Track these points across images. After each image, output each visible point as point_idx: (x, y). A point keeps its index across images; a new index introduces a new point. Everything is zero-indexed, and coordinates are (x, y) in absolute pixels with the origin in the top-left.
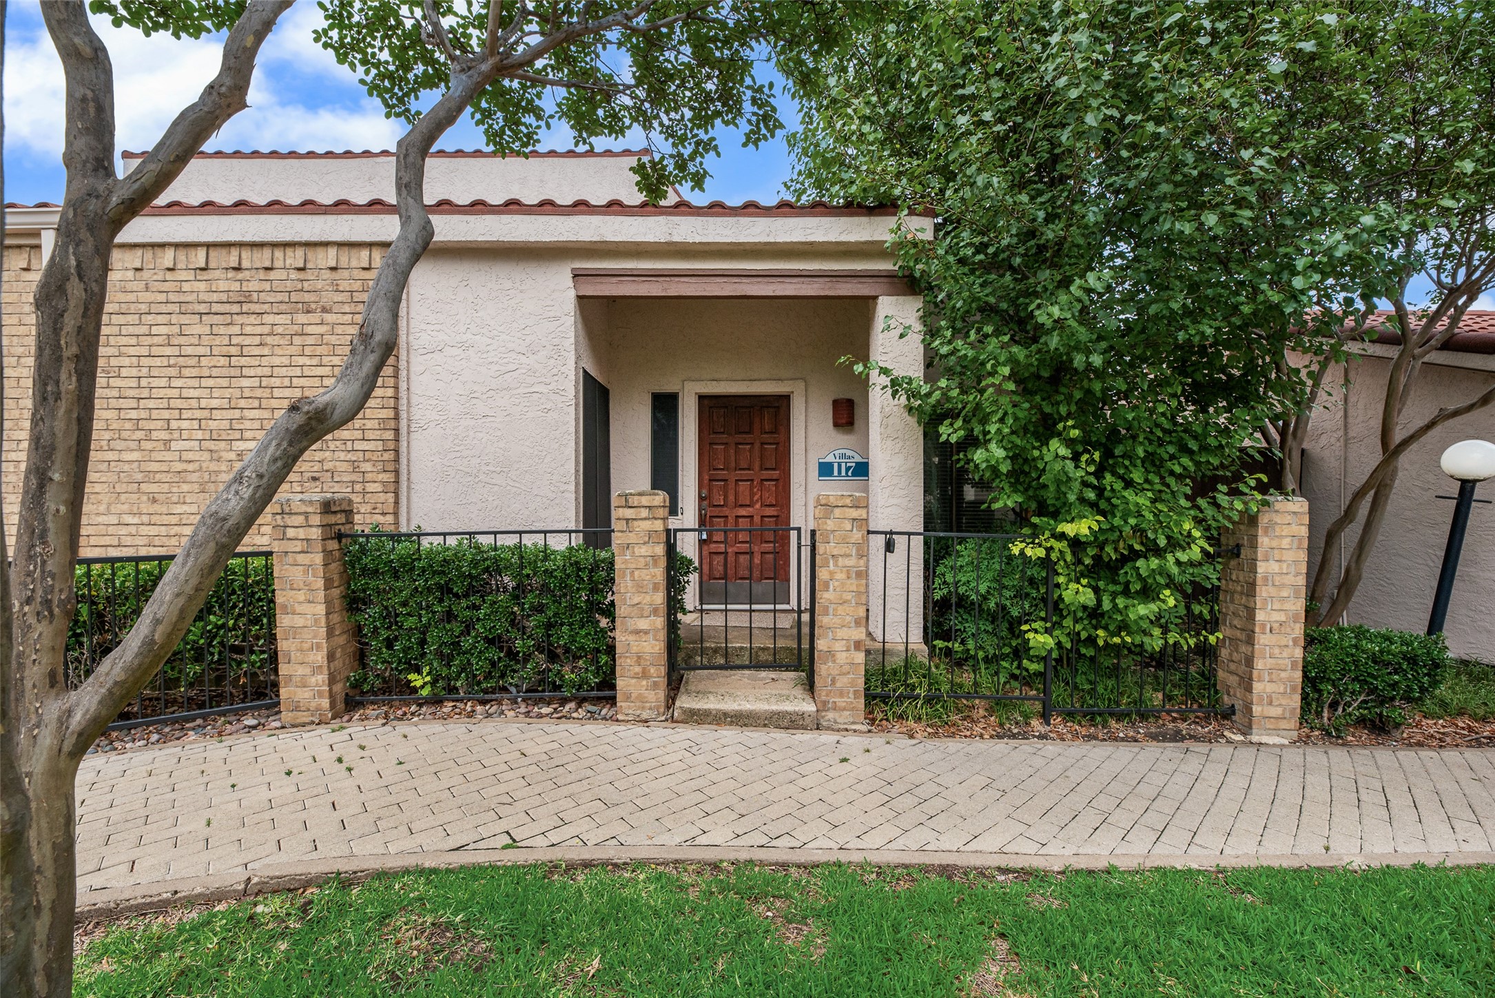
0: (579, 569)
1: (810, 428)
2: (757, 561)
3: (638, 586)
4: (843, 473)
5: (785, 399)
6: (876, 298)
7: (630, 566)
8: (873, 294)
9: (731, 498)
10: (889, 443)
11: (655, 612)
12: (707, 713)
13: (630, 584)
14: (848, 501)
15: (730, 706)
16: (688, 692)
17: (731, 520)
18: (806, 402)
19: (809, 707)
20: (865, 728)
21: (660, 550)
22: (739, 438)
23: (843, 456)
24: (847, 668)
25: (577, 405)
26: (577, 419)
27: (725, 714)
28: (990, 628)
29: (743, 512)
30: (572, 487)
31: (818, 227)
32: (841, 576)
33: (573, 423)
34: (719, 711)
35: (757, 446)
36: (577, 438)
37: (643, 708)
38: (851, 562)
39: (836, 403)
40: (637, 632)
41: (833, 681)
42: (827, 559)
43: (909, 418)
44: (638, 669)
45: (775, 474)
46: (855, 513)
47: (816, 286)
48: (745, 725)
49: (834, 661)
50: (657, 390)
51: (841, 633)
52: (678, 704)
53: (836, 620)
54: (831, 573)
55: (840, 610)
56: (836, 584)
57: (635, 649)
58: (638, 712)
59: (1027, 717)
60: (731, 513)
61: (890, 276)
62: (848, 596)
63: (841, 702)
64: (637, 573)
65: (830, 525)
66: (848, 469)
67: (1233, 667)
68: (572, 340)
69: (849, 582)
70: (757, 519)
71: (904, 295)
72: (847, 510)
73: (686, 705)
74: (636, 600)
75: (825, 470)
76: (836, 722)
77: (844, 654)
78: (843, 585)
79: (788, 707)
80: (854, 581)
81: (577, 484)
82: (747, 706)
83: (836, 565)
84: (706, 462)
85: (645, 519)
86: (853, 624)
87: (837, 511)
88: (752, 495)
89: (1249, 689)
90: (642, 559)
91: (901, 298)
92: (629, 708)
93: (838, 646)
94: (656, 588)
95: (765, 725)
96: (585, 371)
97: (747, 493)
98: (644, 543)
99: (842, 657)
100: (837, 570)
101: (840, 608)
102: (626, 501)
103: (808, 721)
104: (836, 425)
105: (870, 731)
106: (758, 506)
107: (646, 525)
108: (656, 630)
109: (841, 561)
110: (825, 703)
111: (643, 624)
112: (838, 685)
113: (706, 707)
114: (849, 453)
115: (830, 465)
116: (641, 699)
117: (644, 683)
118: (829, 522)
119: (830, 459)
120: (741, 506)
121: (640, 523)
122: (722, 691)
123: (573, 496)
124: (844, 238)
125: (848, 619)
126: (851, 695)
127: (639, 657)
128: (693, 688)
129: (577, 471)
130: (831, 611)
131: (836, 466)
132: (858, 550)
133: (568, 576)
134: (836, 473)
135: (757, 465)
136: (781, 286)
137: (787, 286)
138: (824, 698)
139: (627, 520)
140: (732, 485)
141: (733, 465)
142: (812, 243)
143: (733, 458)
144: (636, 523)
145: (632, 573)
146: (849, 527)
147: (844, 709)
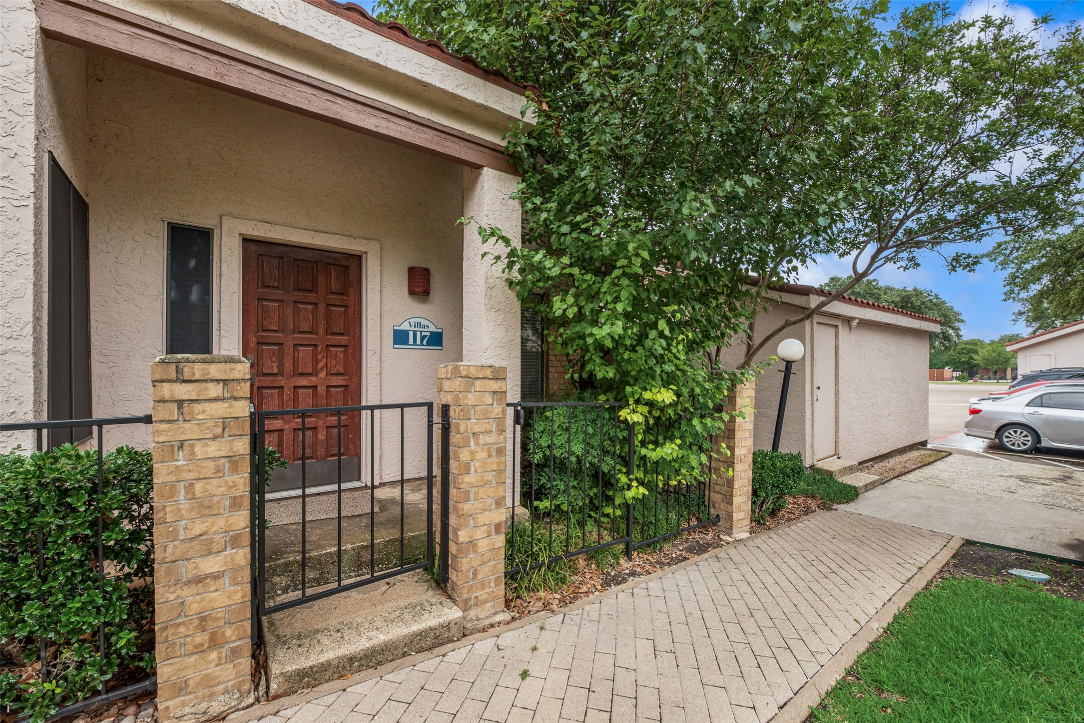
0: (65, 493)
1: (385, 293)
2: (321, 437)
3: (201, 505)
4: (418, 342)
5: (357, 259)
6: (479, 167)
7: (184, 475)
8: (478, 162)
9: (288, 365)
10: (492, 314)
11: (234, 541)
12: (324, 667)
13: (184, 505)
14: (488, 373)
15: (357, 645)
16: (282, 641)
17: (288, 392)
18: (381, 265)
19: (453, 613)
20: (506, 616)
21: (243, 446)
22: (300, 295)
23: (418, 325)
24: (489, 554)
25: (38, 209)
26: (37, 233)
27: (351, 659)
28: (575, 483)
29: (303, 382)
30: (28, 345)
31: (434, 70)
32: (481, 455)
33: (31, 238)
34: (341, 658)
35: (322, 307)
36: (37, 265)
37: (212, 695)
38: (491, 439)
39: (412, 271)
40: (200, 580)
41: (475, 574)
42: (468, 438)
43: (509, 292)
44: (201, 638)
45: (344, 339)
46: (495, 386)
47: (423, 136)
48: (380, 663)
49: (476, 552)
50: (178, 220)
51: (483, 519)
52: (275, 669)
53: (478, 505)
54: (472, 453)
55: (482, 493)
56: (478, 464)
57: (194, 607)
58: (204, 706)
59: (616, 558)
60: (288, 383)
61: (493, 149)
62: (489, 476)
63: (482, 594)
64: (198, 486)
65: (471, 399)
66: (423, 338)
67: (717, 488)
68: (31, 97)
69: (489, 461)
70: (321, 390)
71: (506, 173)
72: (487, 382)
73: (289, 668)
74: (198, 529)
75: (400, 337)
76: (478, 620)
77: (486, 541)
78: (484, 464)
79: (429, 621)
80: (495, 459)
81: (37, 341)
82: (381, 638)
83: (477, 444)
84: (253, 321)
85: (216, 399)
86: (493, 507)
87: (478, 383)
88: (316, 362)
89: (730, 503)
90: (210, 464)
91: (504, 175)
92: (184, 704)
93: (480, 533)
94: (235, 505)
95: (404, 655)
96: (53, 161)
97: (309, 360)
98: (215, 438)
99: (483, 545)
100: (479, 449)
101: (481, 490)
102: (178, 370)
103: (454, 630)
104: (412, 293)
105: (513, 619)
106: (322, 375)
107: (220, 409)
108: (236, 570)
109: (482, 439)
110: (466, 601)
111: (211, 565)
112: (480, 576)
113: (323, 658)
114: (424, 322)
115: (406, 333)
116: (207, 682)
117: (214, 655)
118: (469, 395)
119: (405, 327)
120: (301, 374)
121: (206, 406)
122: (333, 623)
123: (30, 360)
124: (459, 92)
125: (490, 501)
126: (493, 584)
127: (203, 619)
128: (288, 631)
129: (37, 319)
130: (472, 496)
131: (411, 334)
132: (498, 425)
133: (37, 508)
134: (411, 342)
135: (321, 330)
136: (384, 124)
137: (392, 126)
138: (465, 596)
139: (180, 403)
140: (288, 350)
141: (291, 326)
142: (426, 85)
143: (290, 319)
144: (197, 407)
145: (190, 488)
146: (489, 401)
147: (486, 601)
